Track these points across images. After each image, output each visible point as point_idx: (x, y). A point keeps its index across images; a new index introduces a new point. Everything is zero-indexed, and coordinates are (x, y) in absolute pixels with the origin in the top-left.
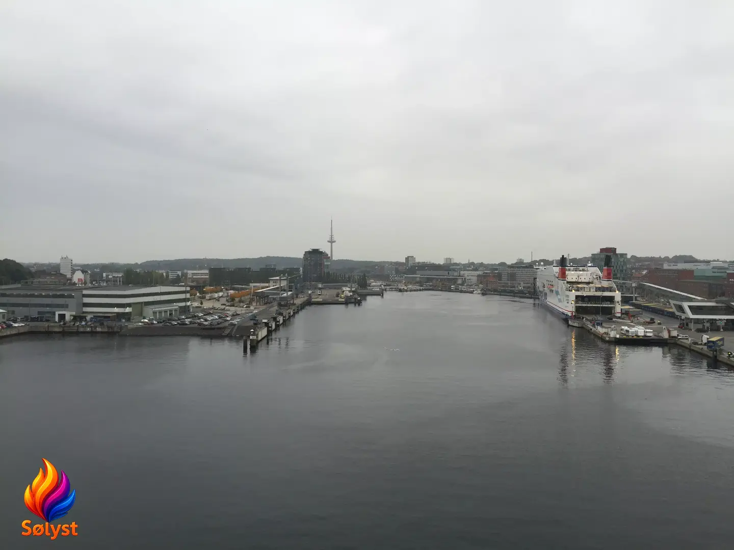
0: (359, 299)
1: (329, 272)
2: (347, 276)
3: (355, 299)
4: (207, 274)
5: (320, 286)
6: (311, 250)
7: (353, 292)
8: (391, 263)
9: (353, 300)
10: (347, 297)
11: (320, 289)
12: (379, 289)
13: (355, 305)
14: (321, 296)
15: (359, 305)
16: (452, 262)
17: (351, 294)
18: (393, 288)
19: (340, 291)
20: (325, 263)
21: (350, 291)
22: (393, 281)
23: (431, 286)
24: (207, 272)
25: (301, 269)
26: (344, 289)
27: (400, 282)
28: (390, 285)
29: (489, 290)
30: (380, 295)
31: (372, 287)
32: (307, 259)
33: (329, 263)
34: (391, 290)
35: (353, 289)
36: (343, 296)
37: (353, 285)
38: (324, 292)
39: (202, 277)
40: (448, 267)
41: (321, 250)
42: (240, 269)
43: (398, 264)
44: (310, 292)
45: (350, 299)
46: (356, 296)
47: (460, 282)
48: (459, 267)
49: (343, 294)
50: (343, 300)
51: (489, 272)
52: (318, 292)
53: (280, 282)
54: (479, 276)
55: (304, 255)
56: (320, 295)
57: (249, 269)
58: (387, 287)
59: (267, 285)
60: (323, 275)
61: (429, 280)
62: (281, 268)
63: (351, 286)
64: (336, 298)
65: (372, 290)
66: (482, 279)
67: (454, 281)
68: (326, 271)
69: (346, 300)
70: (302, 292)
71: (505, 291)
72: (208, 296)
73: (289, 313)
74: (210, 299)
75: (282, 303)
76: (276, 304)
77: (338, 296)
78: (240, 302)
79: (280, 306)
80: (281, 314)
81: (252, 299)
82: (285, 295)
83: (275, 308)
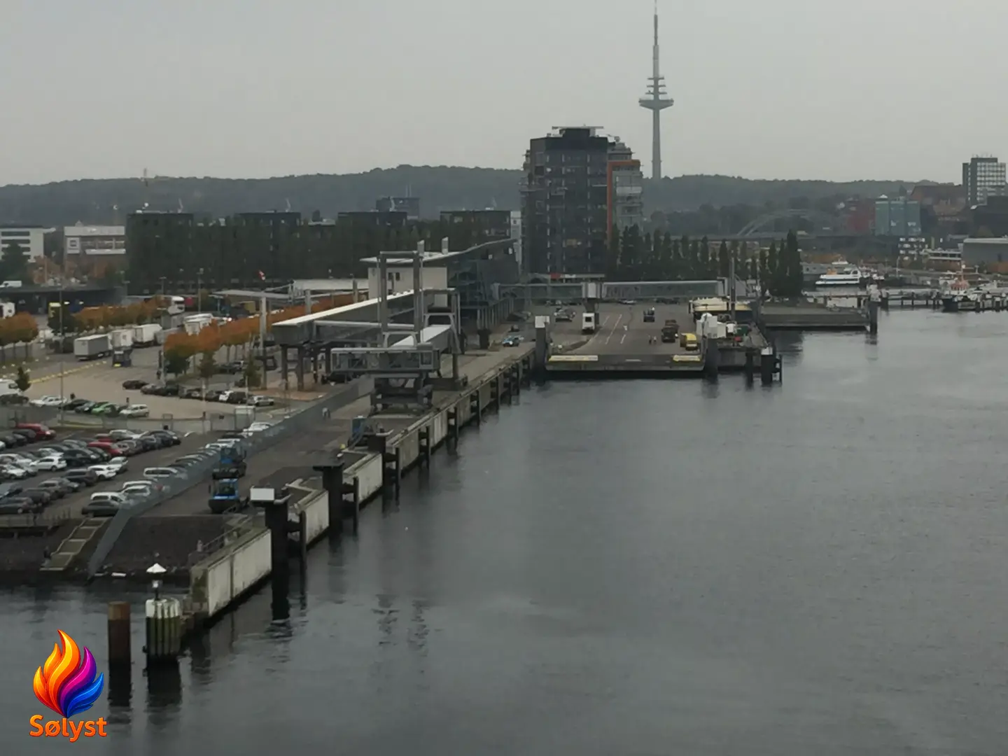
0: (766, 352)
1: (635, 228)
2: (715, 245)
3: (751, 352)
4: (118, 238)
5: (591, 291)
6: (556, 133)
7: (740, 317)
8: (900, 188)
9: (740, 360)
10: (710, 345)
11: (591, 304)
12: (852, 303)
13: (750, 384)
14: (592, 340)
15: (768, 382)
17: (731, 327)
18: (918, 297)
19: (678, 312)
20: (619, 191)
21: (723, 316)
22: (917, 264)
24: (120, 230)
25: (516, 215)
26: (703, 304)
27: (941, 267)
28: (899, 283)
30: (859, 329)
31: (826, 292)
32: (540, 170)
33: (636, 190)
34: (910, 303)
35: (740, 306)
36: (690, 337)
37: (741, 287)
38: (612, 317)
39: (108, 251)
41: (600, 133)
42: (255, 218)
43: (926, 189)
44: (540, 322)
45: (722, 350)
46: (754, 339)
49: (693, 330)
50: (696, 358)
52: (585, 318)
53: (416, 276)
55: (530, 154)
56: (588, 331)
57: (293, 216)
58: (894, 292)
59: (346, 285)
60: (607, 242)
62: (430, 212)
63: (733, 292)
64: (665, 349)
65: (823, 306)
68: (622, 222)
69: (707, 357)
70: (514, 319)
72: (82, 343)
73: (424, 435)
74: (91, 358)
75: (395, 380)
76: (367, 384)
77: (672, 340)
78: (208, 371)
79: (387, 394)
80: (375, 444)
81: (263, 359)
82: (408, 342)
83: (361, 406)
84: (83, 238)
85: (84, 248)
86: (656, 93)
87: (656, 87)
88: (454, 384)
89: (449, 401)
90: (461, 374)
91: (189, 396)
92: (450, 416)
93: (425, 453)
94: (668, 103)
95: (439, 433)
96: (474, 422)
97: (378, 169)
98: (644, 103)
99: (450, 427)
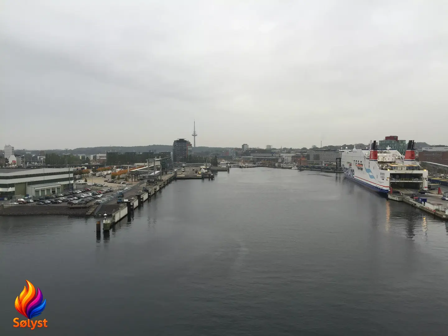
0: (212, 175)
1: (191, 155)
2: (204, 157)
3: (209, 175)
4: (106, 156)
5: (184, 165)
6: (178, 140)
7: (208, 169)
8: (232, 149)
9: (208, 176)
10: (203, 174)
11: (184, 167)
12: (225, 167)
13: (209, 180)
14: (184, 173)
15: (212, 179)
16: (271, 148)
17: (206, 171)
18: (236, 166)
19: (198, 168)
20: (188, 149)
21: (205, 169)
22: (235, 161)
23: (261, 164)
24: (106, 155)
25: (172, 153)
26: (202, 167)
27: (239, 161)
28: (233, 164)
29: (302, 166)
30: (227, 171)
31: (221, 165)
32: (176, 146)
33: (191, 149)
34: (234, 167)
35: (208, 167)
36: (200, 172)
37: (208, 164)
38: (187, 169)
39: (104, 158)
40: (269, 151)
41: (185, 140)
42: (128, 153)
43: (236, 149)
44: (175, 170)
45: (205, 174)
46: (210, 173)
47: (280, 161)
48: (277, 151)
49: (200, 171)
50: (201, 176)
51: (300, 154)
52: (183, 169)
53: (154, 163)
54: (293, 157)
55: (174, 143)
56: (183, 171)
57: (135, 153)
58: (232, 165)
59: (143, 164)
60: (187, 157)
61: (259, 160)
62: (158, 152)
63: (207, 165)
64: (196, 174)
65: (221, 167)
66: (295, 159)
67: (276, 160)
68: (189, 154)
69: (202, 176)
70: (171, 169)
71: (314, 167)
72: (98, 174)
73: (155, 189)
74: (99, 176)
75: (151, 180)
76: (146, 181)
77: (197, 173)
78: (119, 179)
79: (149, 182)
80: (147, 191)
81: (129, 177)
82: (153, 174)
83: (144, 185)
84: (100, 156)
85: (100, 158)
86: (194, 134)
87: (194, 133)
88: (161, 180)
89: (160, 183)
90: (162, 179)
91: (115, 183)
92: (160, 186)
93: (155, 192)
94: (196, 135)
95: (158, 189)
96: (164, 187)
97: (150, 145)
98: (193, 135)
99: (160, 188)
